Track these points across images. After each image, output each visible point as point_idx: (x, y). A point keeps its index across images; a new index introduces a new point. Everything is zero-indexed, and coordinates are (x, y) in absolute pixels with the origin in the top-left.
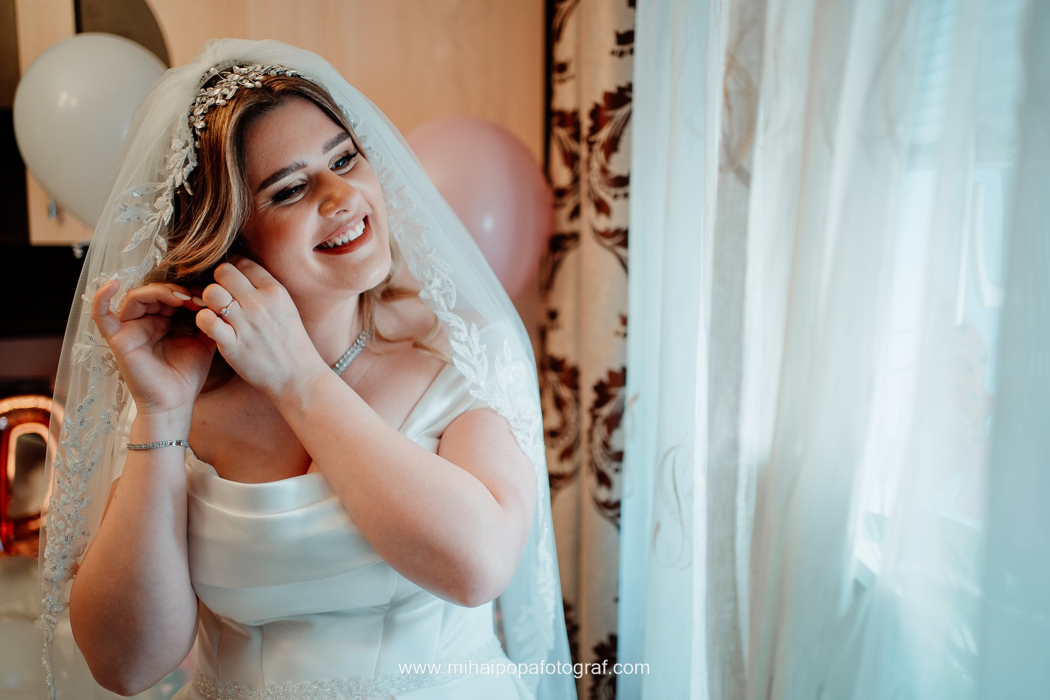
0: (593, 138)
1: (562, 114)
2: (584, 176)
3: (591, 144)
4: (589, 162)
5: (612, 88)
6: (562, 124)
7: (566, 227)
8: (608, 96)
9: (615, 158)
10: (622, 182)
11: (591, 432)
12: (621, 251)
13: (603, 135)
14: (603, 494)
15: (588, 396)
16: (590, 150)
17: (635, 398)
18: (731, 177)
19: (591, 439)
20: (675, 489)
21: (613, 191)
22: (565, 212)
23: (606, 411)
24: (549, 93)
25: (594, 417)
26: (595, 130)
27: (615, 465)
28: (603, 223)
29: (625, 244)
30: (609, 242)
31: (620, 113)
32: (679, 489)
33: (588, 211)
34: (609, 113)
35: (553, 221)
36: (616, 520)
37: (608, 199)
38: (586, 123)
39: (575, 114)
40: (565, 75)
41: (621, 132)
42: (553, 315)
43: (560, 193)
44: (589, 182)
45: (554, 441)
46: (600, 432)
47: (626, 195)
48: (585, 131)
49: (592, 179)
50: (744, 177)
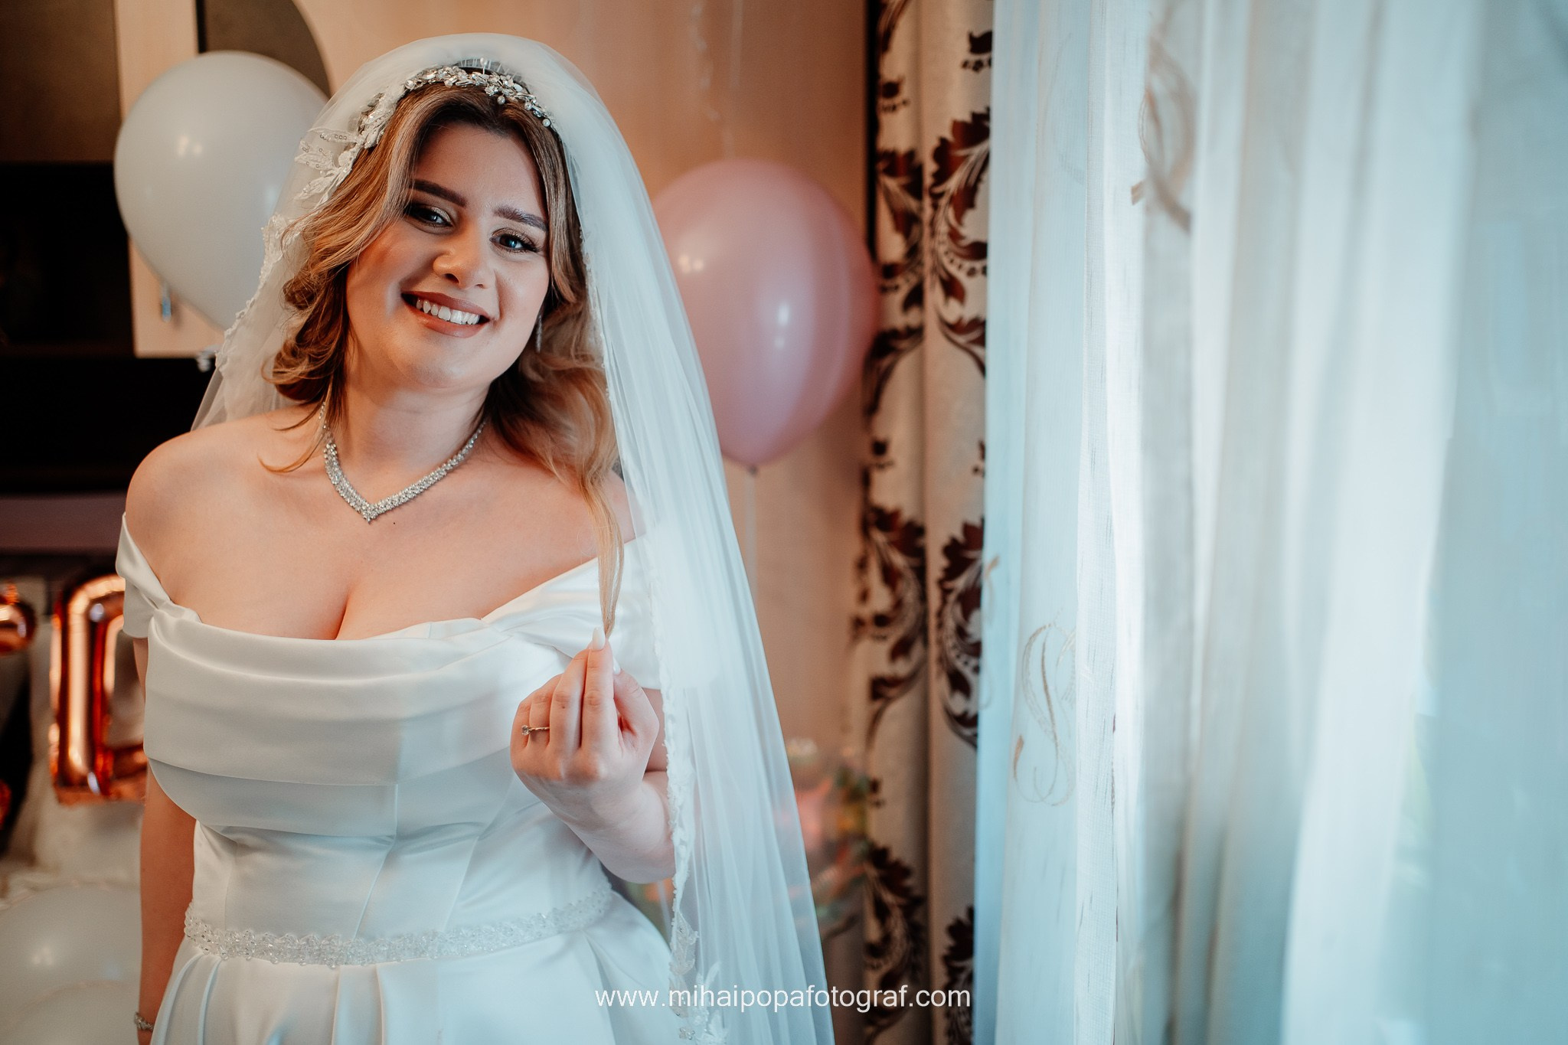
0: (938, 190)
1: (891, 155)
2: (927, 244)
3: (936, 197)
4: (933, 223)
5: (965, 116)
6: (892, 172)
7: (898, 319)
8: (958, 127)
9: (970, 216)
10: (979, 250)
11: (940, 614)
12: (977, 350)
13: (953, 184)
14: (958, 704)
15: (937, 564)
16: (935, 207)
17: (995, 562)
18: (1163, 220)
19: (940, 625)
20: (1046, 688)
21: (968, 265)
22: (897, 299)
23: (960, 583)
24: (873, 128)
25: (945, 592)
26: (941, 176)
27: (973, 662)
28: (954, 311)
29: (981, 341)
30: (961, 339)
31: (977, 151)
32: (1051, 688)
33: (934, 295)
34: (962, 153)
35: (879, 311)
36: (973, 742)
37: (961, 276)
38: (930, 167)
39: (911, 155)
40: (898, 100)
41: (978, 179)
42: (880, 448)
43: (890, 271)
44: (933, 252)
45: (884, 631)
46: (953, 615)
47: (984, 271)
48: (928, 180)
49: (937, 248)
50: (1182, 218)
